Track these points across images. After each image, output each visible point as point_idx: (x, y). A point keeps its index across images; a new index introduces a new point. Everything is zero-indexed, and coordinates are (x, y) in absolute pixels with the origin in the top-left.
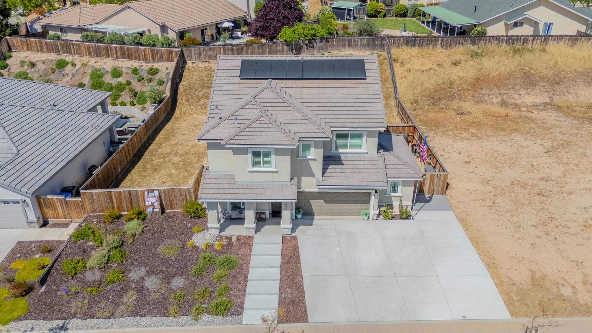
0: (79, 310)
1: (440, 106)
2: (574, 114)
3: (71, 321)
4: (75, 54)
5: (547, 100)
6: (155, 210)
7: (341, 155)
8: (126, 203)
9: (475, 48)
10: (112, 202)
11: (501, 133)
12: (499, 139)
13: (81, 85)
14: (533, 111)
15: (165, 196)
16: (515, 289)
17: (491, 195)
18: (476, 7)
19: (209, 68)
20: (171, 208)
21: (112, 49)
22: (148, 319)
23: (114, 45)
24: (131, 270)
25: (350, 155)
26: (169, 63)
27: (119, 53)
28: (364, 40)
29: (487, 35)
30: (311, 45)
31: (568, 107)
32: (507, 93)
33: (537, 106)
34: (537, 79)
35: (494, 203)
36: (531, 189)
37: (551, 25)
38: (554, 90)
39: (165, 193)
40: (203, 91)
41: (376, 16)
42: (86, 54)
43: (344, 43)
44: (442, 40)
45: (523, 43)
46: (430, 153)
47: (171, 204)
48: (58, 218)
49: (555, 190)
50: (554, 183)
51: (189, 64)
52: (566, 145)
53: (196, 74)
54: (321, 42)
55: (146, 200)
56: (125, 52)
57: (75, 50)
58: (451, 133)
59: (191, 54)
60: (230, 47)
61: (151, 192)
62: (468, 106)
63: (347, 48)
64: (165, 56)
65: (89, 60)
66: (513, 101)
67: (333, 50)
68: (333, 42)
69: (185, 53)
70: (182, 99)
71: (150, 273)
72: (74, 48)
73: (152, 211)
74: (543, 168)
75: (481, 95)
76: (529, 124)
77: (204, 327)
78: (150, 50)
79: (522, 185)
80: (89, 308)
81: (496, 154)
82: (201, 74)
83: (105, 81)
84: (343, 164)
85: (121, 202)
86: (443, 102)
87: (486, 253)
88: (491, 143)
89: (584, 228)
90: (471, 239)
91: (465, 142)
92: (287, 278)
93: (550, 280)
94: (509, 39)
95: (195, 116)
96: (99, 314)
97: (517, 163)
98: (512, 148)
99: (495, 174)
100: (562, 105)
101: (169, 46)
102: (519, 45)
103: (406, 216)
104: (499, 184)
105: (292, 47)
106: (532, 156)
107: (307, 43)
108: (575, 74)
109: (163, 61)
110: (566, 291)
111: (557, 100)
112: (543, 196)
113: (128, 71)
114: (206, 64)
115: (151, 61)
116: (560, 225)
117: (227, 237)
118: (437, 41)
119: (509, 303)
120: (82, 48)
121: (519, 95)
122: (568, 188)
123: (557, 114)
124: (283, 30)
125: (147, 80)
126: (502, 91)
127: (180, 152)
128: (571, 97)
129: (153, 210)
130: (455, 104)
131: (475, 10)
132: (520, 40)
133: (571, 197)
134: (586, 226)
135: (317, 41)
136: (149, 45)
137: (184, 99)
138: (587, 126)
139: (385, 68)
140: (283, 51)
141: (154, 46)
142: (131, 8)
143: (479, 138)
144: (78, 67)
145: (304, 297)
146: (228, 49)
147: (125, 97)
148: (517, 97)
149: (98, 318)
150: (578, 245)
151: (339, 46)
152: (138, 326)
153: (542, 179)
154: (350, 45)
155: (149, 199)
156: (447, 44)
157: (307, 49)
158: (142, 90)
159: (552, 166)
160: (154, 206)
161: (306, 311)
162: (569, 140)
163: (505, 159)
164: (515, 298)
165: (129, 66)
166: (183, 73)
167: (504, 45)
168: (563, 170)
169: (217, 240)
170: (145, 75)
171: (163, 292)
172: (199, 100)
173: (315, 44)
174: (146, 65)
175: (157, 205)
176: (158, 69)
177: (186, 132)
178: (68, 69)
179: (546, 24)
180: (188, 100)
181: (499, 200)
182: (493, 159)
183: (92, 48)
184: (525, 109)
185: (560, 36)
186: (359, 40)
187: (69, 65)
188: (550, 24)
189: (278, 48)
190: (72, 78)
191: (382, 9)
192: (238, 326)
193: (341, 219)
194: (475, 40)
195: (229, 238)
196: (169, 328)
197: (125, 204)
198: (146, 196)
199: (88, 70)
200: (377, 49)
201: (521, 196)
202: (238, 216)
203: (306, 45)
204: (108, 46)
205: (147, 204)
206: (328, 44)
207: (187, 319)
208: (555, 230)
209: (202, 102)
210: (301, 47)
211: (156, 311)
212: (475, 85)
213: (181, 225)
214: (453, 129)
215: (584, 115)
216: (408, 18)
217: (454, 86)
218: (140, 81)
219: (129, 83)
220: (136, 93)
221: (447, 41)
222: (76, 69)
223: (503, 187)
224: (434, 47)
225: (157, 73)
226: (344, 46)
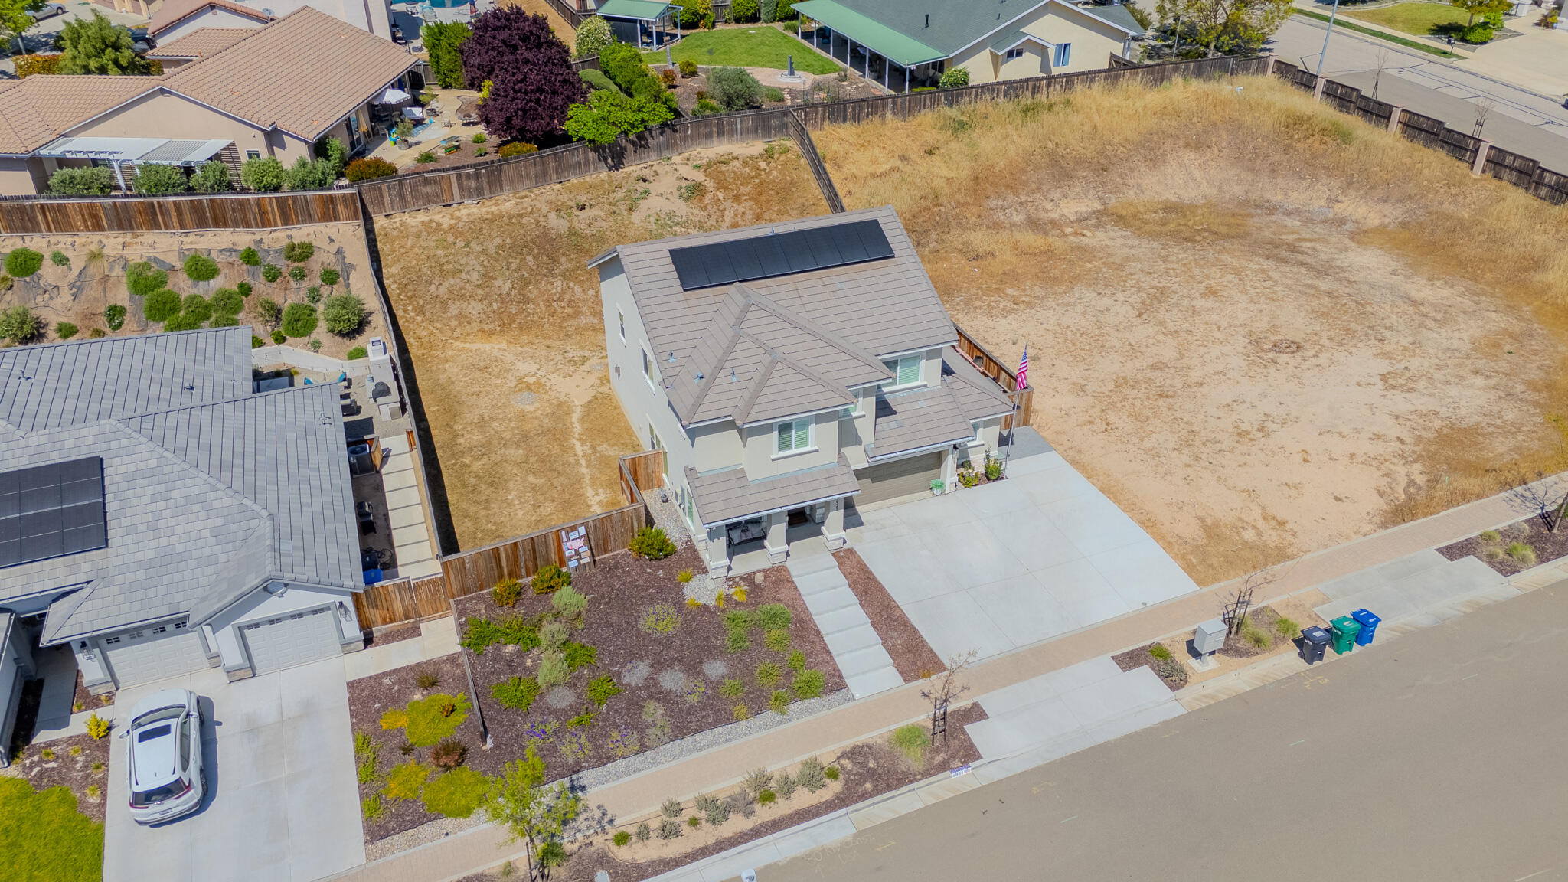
0: (580, 755)
1: (931, 246)
2: (1147, 228)
3: (580, 774)
4: (50, 230)
5: (1097, 205)
6: (582, 562)
7: (886, 397)
8: (526, 561)
9: (953, 113)
10: (501, 567)
11: (1059, 289)
12: (1060, 302)
13: (115, 314)
14: (1085, 232)
15: (596, 532)
16: (1189, 548)
17: (1097, 410)
18: (927, 16)
19: (434, 225)
20: (606, 551)
21: (167, 209)
22: (707, 735)
23: (171, 199)
24: (620, 672)
25: (901, 394)
26: (330, 224)
27: (187, 215)
28: (748, 120)
29: (970, 84)
30: (643, 142)
31: (1134, 216)
32: (1031, 199)
33: (1085, 219)
34: (1072, 164)
35: (1108, 424)
36: (1146, 388)
37: (1068, 47)
38: (1104, 184)
39: (595, 526)
40: (446, 284)
41: (694, 25)
42: (87, 227)
43: (708, 130)
44: (895, 103)
45: (1033, 93)
46: (977, 353)
47: (606, 542)
48: (391, 622)
49: (1178, 383)
50: (1172, 371)
51: (379, 221)
52: (1160, 295)
53: (409, 244)
54: (661, 134)
55: (564, 546)
56: (204, 212)
57: (50, 219)
58: (978, 303)
59: (382, 197)
60: (472, 170)
61: (572, 531)
62: (980, 239)
63: (715, 139)
64: (316, 210)
65: (101, 242)
66: (1046, 215)
67: (689, 147)
68: (685, 131)
69: (366, 198)
70: (405, 311)
71: (659, 665)
72: (45, 217)
73: (577, 564)
74: (1147, 346)
75: (992, 212)
76: (1090, 262)
77: (800, 721)
78: (274, 200)
79: (1132, 383)
80: (597, 747)
81: (1069, 333)
82: (424, 244)
83: (176, 290)
84: (895, 413)
85: (516, 562)
86: (934, 235)
87: (1133, 507)
88: (1051, 311)
89: (1237, 438)
90: (1103, 490)
91: (1010, 317)
92: (878, 616)
93: (1226, 525)
94: (1009, 89)
95: (458, 344)
96: (620, 751)
97: (1107, 345)
98: (1087, 316)
99: (1086, 373)
100: (1124, 213)
101: (322, 184)
102: (1026, 99)
103: (992, 475)
104: (1099, 390)
105: (605, 152)
106: (1122, 327)
107: (635, 139)
108: (1128, 146)
109: (311, 221)
110: (1249, 535)
111: (1113, 201)
112: (1167, 397)
113: (231, 260)
114: (422, 217)
115: (279, 224)
116: (1207, 441)
117: (742, 578)
118: (885, 106)
119: (1190, 569)
120: (72, 213)
121: (1052, 200)
122: (1194, 376)
123: (1124, 233)
124: (570, 113)
125: (293, 275)
126: (1023, 198)
127: (507, 435)
128: (1131, 193)
129: (579, 563)
130: (956, 237)
131: (927, 23)
132: (1027, 89)
133: (1205, 390)
134: (1239, 435)
135: (654, 133)
136: (267, 189)
137: (410, 308)
138: (1175, 251)
139: (806, 176)
140: (586, 163)
141: (276, 188)
142: (170, 93)
143: (1028, 305)
144: (77, 264)
145: (921, 636)
146: (468, 175)
147: (250, 324)
148: (1049, 206)
149: (623, 758)
150: (1240, 466)
151: (699, 136)
152: (699, 749)
153: (1154, 367)
154: (720, 134)
155: (569, 544)
156: (903, 109)
157: (635, 152)
158: (289, 301)
159: (1158, 342)
160: (579, 554)
161: (935, 655)
162: (1161, 285)
163: (1088, 341)
164: (1194, 561)
165: (225, 246)
166: (376, 246)
167: (1001, 100)
168: (1175, 344)
169: (730, 586)
170: (281, 264)
171: (702, 689)
172: (445, 306)
173: (650, 140)
174: (276, 238)
175: (585, 551)
176: (310, 246)
177: (476, 388)
178: (48, 272)
179: (1059, 46)
180: (421, 311)
181: (1112, 417)
183: (105, 210)
184: (1069, 230)
185: (1090, 72)
186: (739, 119)
187: (48, 264)
188: (1066, 45)
189: (575, 159)
190: (75, 296)
191: (706, 9)
192: (851, 704)
193: (901, 503)
194: (952, 95)
195: (749, 578)
196: (751, 737)
197: (523, 564)
198: (565, 540)
199: (112, 269)
200: (775, 135)
201: (1138, 403)
202: (744, 538)
203: (633, 143)
204: (155, 203)
205: (567, 554)
206: (677, 135)
207: (768, 716)
208: (1204, 449)
209: (454, 309)
210: (624, 149)
211: (711, 719)
212: (975, 191)
213: (646, 576)
214: (977, 294)
215: (1164, 229)
216: (764, 25)
217: (943, 199)
218: (274, 279)
219: (246, 290)
220: (279, 311)
221: (903, 103)
222: (75, 272)
223: (1107, 393)
224: (883, 117)
225: (312, 253)
226: (709, 136)
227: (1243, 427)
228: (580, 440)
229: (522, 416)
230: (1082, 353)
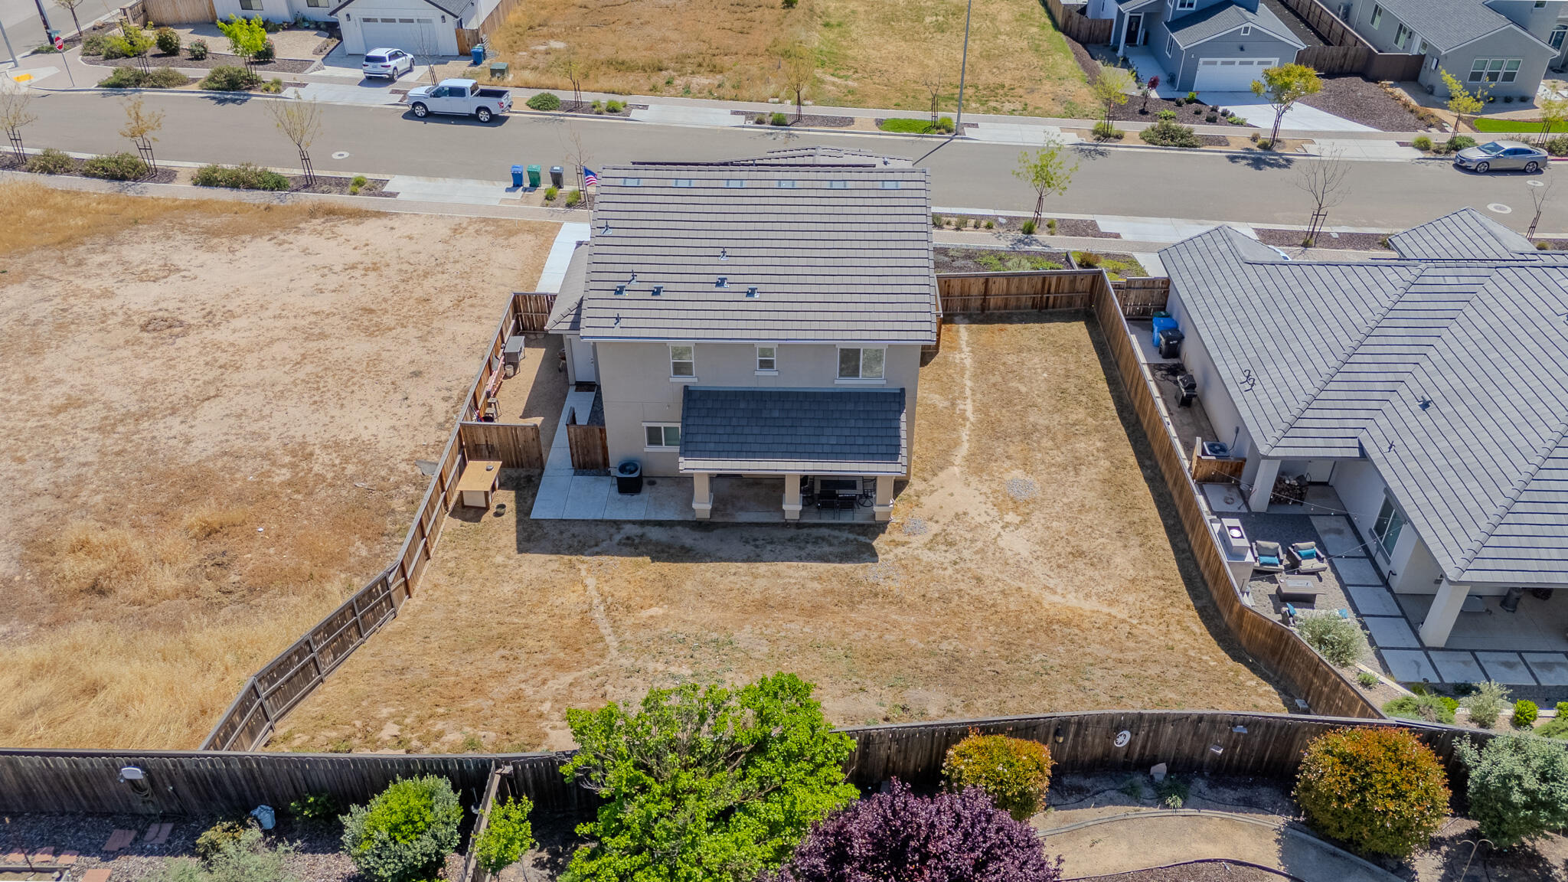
97: (319, 369)
98: (266, 413)
112: (367, 310)
143: (299, 449)
163: (330, 379)
182: (356, 379)
214: (329, 485)
228: (965, 419)
229: (1026, 464)
230: (362, 367)
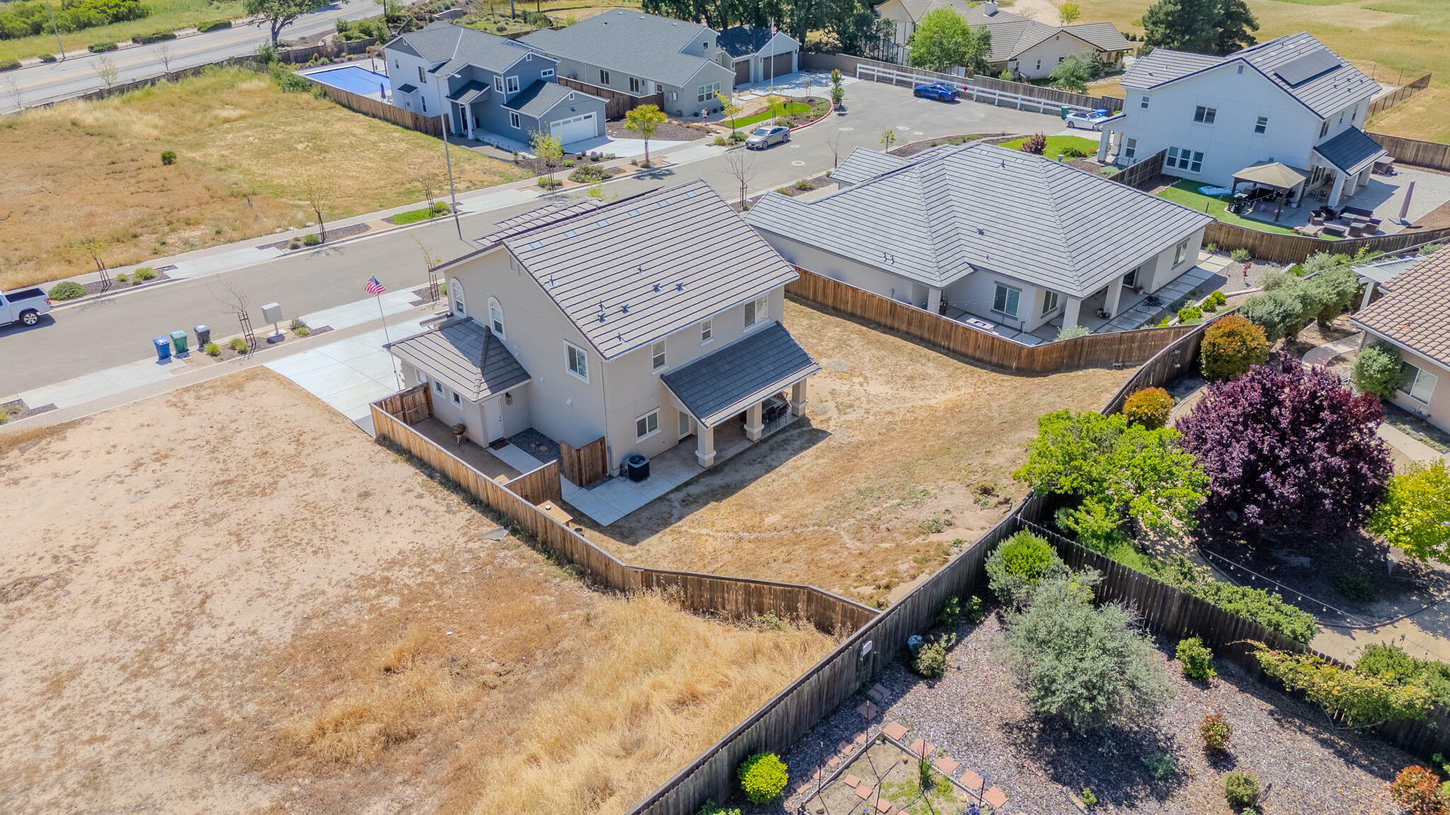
12: (320, 600)
35: (298, 440)
36: (243, 487)
58: (439, 568)
74: (218, 545)
81: (316, 542)
88: (335, 579)
91: (394, 553)
97: (270, 533)
98: (285, 580)
99: (307, 491)
104: (297, 475)
106: (241, 572)
112: (223, 482)
122: (178, 515)
133: (176, 500)
143: (368, 582)
153: (224, 515)
163: (295, 534)
168: (178, 556)
181: (291, 449)
182: (319, 523)
214: (442, 584)
223: (289, 473)
227: (157, 466)
230: (307, 514)
